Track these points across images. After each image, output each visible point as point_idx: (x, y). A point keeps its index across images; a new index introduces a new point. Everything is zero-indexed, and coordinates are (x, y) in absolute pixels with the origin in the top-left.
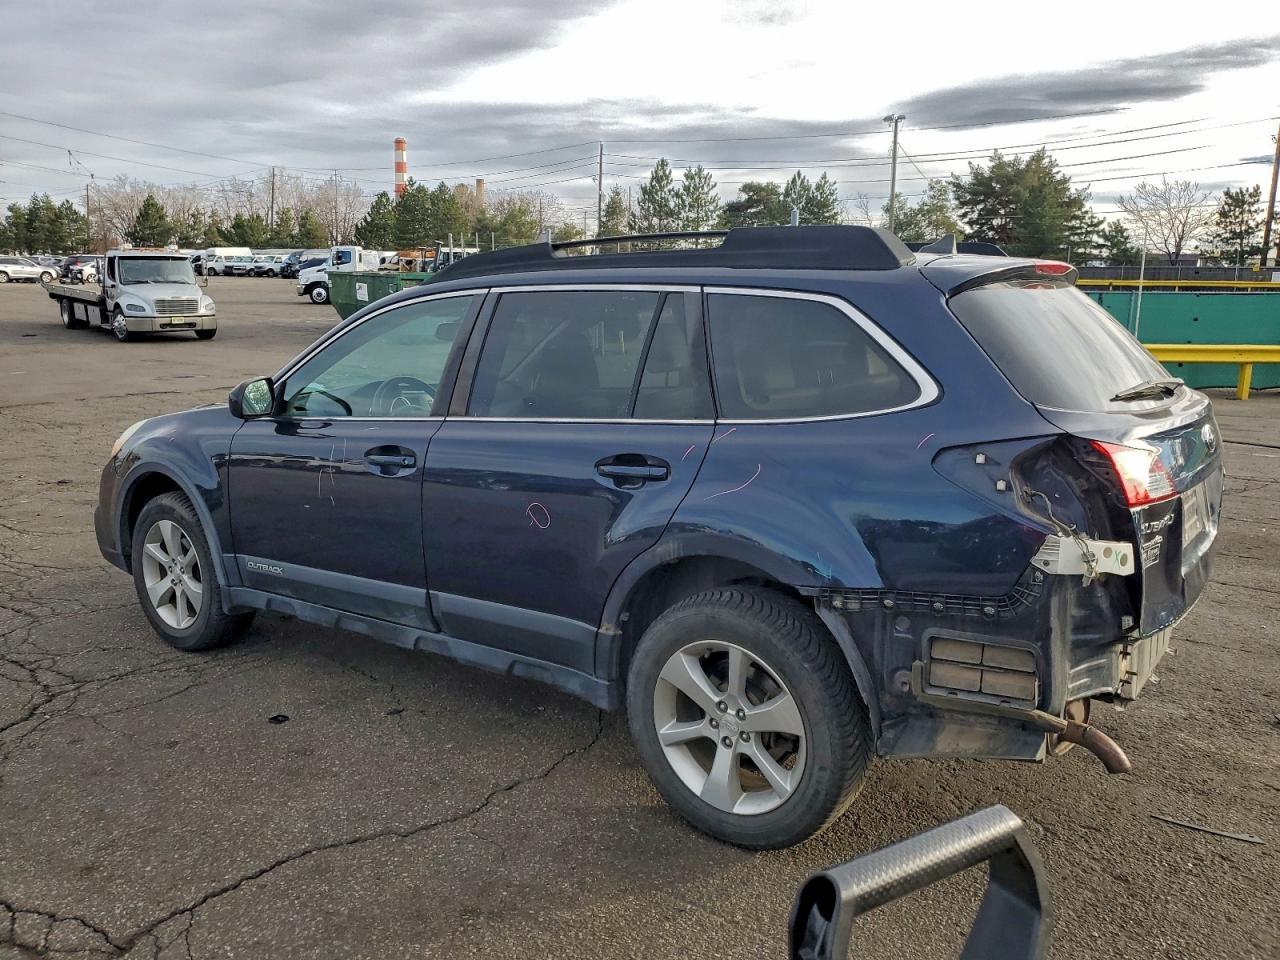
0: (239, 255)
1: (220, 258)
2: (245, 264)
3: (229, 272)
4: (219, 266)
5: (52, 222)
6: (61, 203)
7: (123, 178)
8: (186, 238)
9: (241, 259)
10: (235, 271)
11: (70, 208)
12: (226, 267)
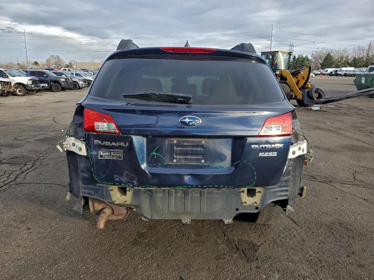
0: (350, 70)
1: (344, 71)
2: (350, 72)
3: (345, 75)
4: (342, 73)
5: (302, 61)
6: (305, 56)
7: (324, 48)
8: (337, 65)
9: (350, 71)
10: (347, 75)
11: (307, 58)
12: (345, 73)
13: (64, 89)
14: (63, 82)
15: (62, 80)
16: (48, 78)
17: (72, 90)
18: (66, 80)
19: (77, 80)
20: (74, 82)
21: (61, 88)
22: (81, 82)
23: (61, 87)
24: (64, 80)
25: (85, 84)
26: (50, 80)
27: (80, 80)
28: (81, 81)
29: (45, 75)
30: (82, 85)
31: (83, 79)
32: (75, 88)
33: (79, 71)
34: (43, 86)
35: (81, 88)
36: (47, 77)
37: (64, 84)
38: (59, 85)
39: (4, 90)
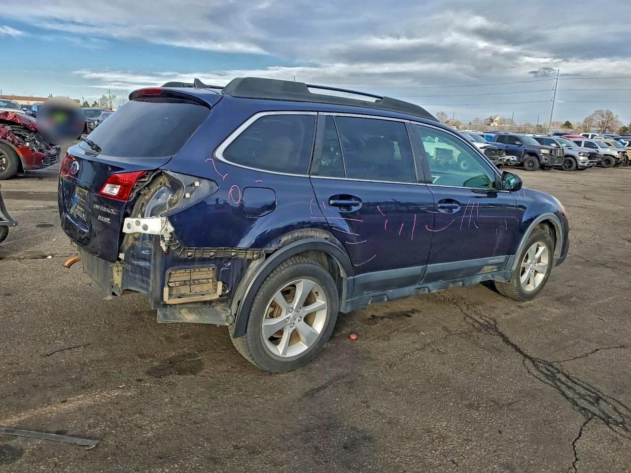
13: (543, 167)
14: (545, 154)
15: (543, 151)
16: (522, 147)
17: (562, 170)
18: (551, 152)
19: (575, 154)
20: (567, 156)
21: (538, 165)
22: (582, 158)
23: (539, 162)
24: (547, 152)
25: (590, 162)
26: (524, 151)
27: (582, 154)
28: (583, 156)
29: (517, 143)
30: (584, 162)
31: (589, 153)
32: (569, 167)
33: (605, 138)
34: (508, 160)
35: (579, 168)
36: (520, 145)
37: (546, 159)
38: (537, 161)
39: (439, 161)
